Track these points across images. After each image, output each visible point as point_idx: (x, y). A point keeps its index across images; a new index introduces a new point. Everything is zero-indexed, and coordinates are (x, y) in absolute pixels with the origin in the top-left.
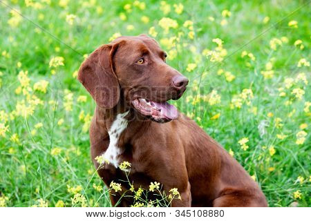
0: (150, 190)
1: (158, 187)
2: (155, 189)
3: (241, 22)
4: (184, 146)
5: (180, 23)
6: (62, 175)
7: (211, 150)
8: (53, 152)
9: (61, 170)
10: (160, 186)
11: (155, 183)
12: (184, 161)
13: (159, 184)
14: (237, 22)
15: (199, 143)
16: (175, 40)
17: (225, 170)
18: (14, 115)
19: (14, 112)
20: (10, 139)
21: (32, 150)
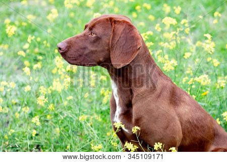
1: (161, 147)
2: (159, 148)
5: (179, 21)
6: (87, 136)
8: (80, 118)
9: (86, 132)
11: (159, 143)
13: (161, 144)
15: (197, 120)
16: (175, 34)
18: (51, 90)
19: (51, 87)
20: (48, 108)
21: (64, 116)
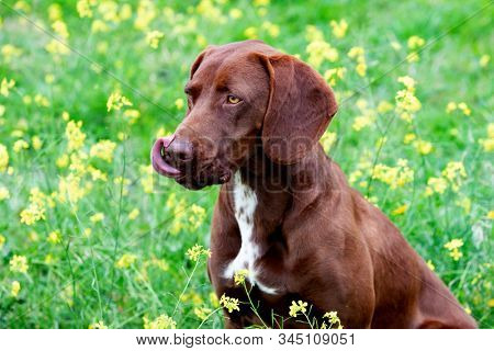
0: (291, 313)
1: (304, 310)
2: (299, 312)
3: (442, 70)
4: (372, 257)
5: (344, 50)
6: (134, 302)
7: (409, 263)
8: (121, 263)
9: (133, 294)
10: (307, 308)
11: (300, 302)
12: (372, 281)
13: (306, 304)
14: (435, 69)
16: (336, 75)
17: (428, 293)
18: (54, 200)
19: (54, 194)
20: (48, 239)
21: (85, 258)
